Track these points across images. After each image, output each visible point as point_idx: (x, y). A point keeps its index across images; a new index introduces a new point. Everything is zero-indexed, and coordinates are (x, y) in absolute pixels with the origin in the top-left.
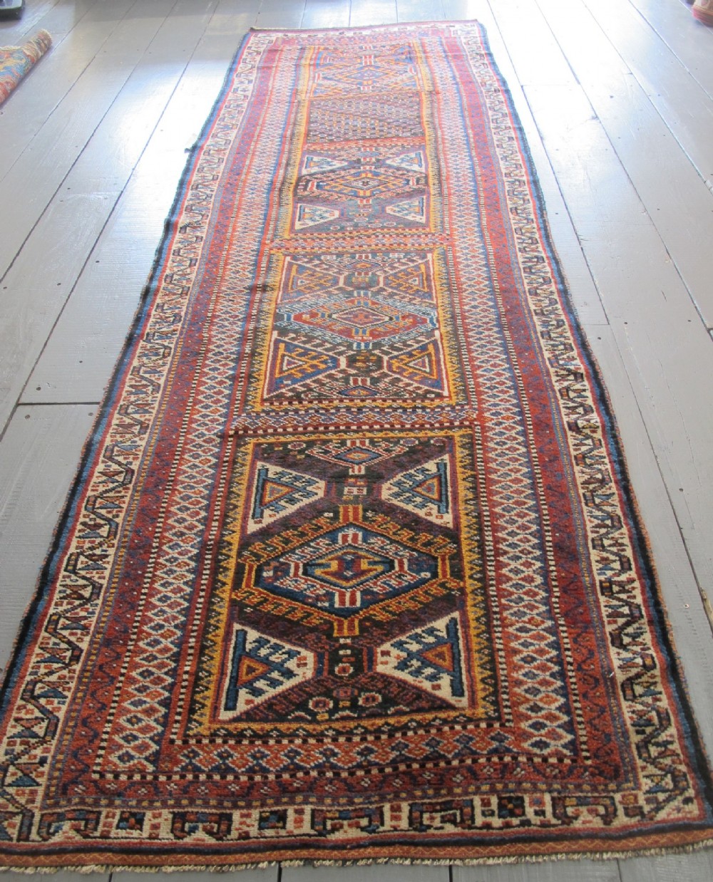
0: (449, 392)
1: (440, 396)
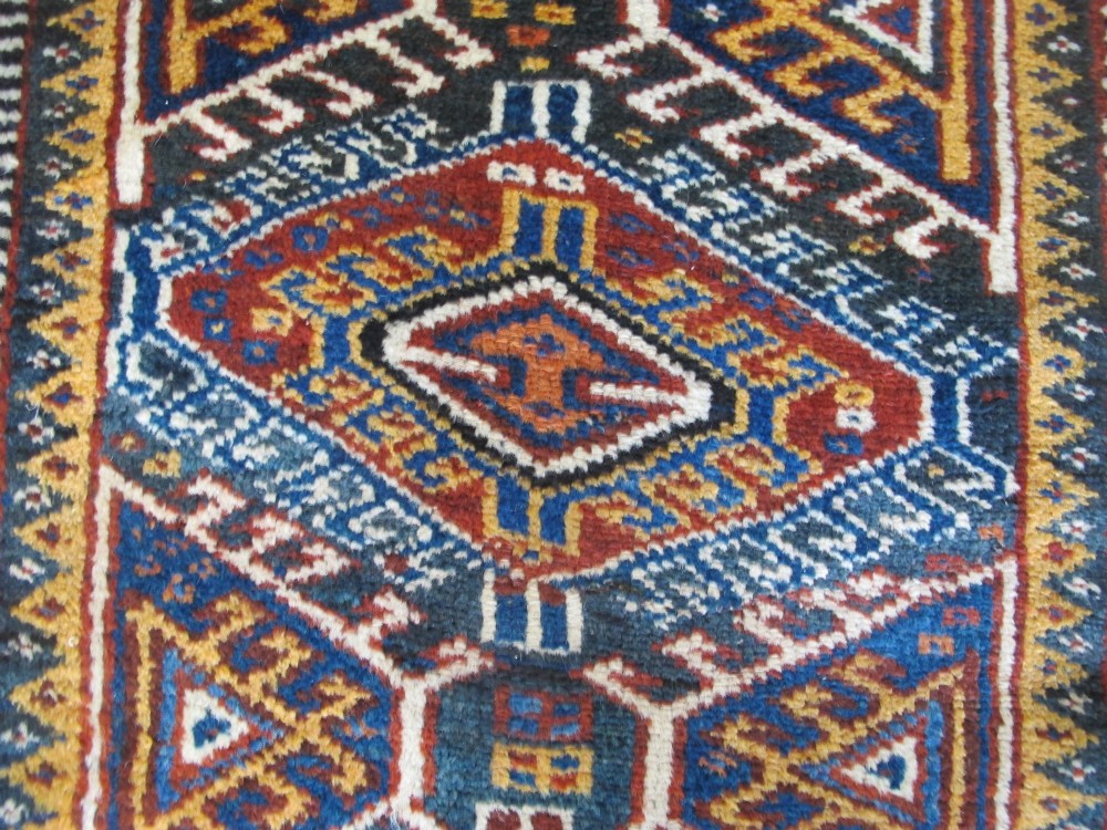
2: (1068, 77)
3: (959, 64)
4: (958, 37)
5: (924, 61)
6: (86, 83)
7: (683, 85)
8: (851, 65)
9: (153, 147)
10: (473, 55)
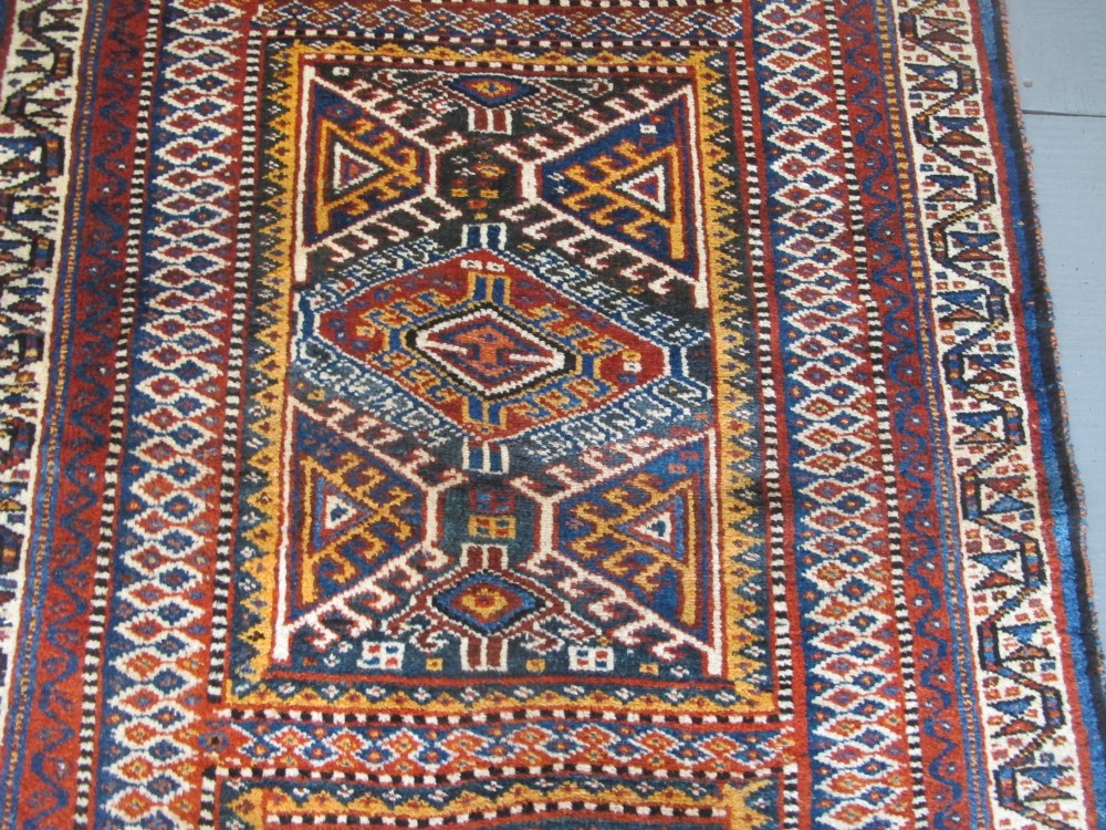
0: (301, 78)
1: (323, 68)
2: (731, 210)
3: (678, 207)
4: (677, 195)
5: (661, 206)
6: (279, 230)
7: (548, 223)
8: (627, 209)
9: (311, 257)
10: (453, 213)
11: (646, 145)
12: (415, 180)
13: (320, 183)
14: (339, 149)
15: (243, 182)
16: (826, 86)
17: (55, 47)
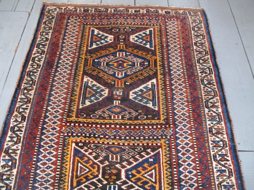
2: (170, 181)
3: (158, 180)
4: (158, 177)
5: (154, 180)
6: (65, 186)
7: (127, 185)
8: (146, 181)
10: (105, 182)
11: (151, 164)
12: (97, 173)
13: (75, 173)
14: (79, 165)
15: (57, 173)
16: (192, 147)
17: (17, 136)
